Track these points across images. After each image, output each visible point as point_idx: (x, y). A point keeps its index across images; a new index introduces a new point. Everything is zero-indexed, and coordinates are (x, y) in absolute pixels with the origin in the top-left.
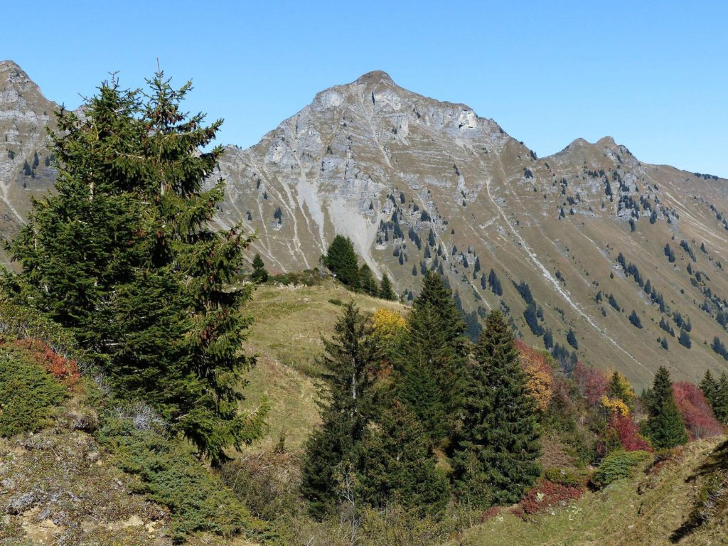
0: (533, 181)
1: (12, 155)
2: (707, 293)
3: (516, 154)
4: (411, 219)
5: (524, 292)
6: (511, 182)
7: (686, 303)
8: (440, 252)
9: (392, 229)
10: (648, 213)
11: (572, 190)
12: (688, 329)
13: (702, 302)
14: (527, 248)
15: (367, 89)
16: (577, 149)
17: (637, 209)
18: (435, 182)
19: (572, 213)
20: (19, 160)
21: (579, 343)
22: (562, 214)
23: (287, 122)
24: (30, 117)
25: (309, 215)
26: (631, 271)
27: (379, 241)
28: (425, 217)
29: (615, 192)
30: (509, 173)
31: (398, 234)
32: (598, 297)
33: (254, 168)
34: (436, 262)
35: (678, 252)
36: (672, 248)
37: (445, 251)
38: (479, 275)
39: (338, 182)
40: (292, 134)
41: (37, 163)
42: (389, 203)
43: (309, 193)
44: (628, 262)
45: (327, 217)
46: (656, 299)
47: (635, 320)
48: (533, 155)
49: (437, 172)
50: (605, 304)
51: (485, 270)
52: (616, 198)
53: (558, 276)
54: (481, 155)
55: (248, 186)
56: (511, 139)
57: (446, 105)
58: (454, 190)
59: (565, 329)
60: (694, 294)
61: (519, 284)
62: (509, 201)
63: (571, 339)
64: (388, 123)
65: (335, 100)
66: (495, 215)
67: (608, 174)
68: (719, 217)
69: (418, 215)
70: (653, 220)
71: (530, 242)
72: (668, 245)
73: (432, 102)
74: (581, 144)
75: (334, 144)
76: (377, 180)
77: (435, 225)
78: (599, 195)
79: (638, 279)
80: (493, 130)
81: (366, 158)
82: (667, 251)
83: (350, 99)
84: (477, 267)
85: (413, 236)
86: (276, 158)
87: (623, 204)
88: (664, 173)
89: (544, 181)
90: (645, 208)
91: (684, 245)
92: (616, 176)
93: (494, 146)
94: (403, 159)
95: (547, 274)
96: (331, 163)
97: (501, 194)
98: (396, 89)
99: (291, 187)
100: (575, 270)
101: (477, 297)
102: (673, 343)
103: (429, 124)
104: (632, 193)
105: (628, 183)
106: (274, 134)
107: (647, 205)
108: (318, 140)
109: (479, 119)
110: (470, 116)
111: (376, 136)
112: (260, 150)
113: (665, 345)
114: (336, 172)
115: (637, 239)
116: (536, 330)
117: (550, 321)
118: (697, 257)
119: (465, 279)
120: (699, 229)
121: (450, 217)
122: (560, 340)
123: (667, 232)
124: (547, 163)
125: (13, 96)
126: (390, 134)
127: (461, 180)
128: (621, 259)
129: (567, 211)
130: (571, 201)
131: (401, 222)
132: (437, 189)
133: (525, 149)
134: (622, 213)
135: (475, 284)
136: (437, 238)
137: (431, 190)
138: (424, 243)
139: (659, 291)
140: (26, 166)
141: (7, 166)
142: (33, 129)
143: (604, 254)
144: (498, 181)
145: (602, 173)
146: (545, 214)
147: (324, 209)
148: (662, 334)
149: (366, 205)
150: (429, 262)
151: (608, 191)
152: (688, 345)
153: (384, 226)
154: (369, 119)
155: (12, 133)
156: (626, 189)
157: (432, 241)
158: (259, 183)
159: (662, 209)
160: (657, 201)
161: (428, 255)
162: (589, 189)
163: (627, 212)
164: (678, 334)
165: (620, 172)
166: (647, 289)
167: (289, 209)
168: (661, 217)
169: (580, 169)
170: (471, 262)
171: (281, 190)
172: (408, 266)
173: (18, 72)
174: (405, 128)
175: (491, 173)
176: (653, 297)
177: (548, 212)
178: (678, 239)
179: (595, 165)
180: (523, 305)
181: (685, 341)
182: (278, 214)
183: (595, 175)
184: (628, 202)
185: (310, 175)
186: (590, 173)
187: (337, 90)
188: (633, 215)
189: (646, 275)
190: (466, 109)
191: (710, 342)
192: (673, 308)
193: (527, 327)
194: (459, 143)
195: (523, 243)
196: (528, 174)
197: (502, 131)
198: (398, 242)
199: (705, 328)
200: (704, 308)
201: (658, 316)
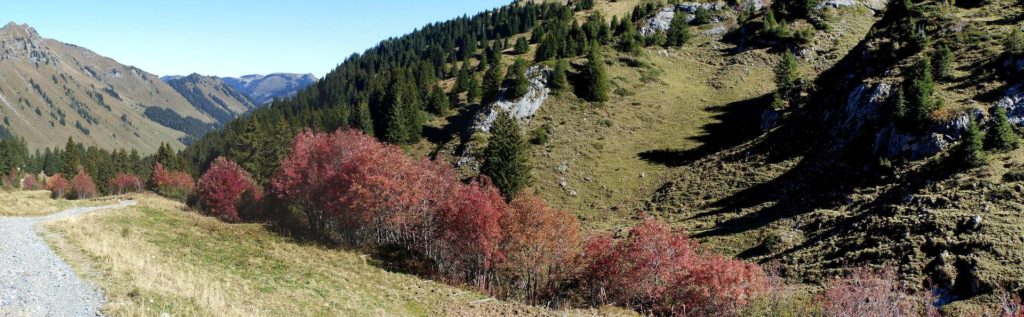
2: (73, 99)
7: (63, 104)
10: (45, 60)
11: (7, 46)
12: (64, 116)
13: (70, 104)
16: (11, 27)
17: (40, 57)
19: (7, 58)
21: (11, 123)
26: (37, 87)
29: (29, 49)
32: (20, 100)
35: (59, 79)
36: (56, 77)
44: (35, 82)
46: (49, 101)
47: (38, 112)
50: (24, 103)
52: (29, 52)
59: (3, 115)
60: (67, 100)
63: (6, 121)
67: (26, 40)
68: (77, 63)
70: (47, 63)
72: (54, 75)
74: (12, 25)
78: (21, 50)
79: (40, 91)
82: (54, 78)
87: (33, 55)
88: (51, 42)
90: (43, 57)
91: (62, 75)
92: (29, 41)
100: (9, 86)
102: (57, 123)
104: (37, 49)
105: (35, 45)
107: (44, 55)
113: (53, 124)
115: (39, 72)
118: (68, 81)
120: (68, 68)
123: (53, 69)
128: (31, 81)
129: (5, 57)
130: (7, 52)
134: (32, 59)
139: (50, 97)
143: (22, 78)
145: (23, 39)
148: (51, 119)
151: (25, 48)
152: (64, 124)
156: (34, 47)
159: (51, 58)
160: (49, 54)
162: (16, 47)
163: (35, 59)
164: (59, 119)
165: (31, 39)
166: (44, 97)
168: (51, 62)
169: (12, 36)
176: (47, 100)
178: (59, 73)
179: (19, 35)
181: (63, 122)
183: (19, 40)
184: (35, 54)
186: (17, 39)
188: (37, 60)
189: (44, 90)
191: (75, 123)
192: (57, 106)
199: (72, 116)
200: (72, 106)
201: (50, 110)
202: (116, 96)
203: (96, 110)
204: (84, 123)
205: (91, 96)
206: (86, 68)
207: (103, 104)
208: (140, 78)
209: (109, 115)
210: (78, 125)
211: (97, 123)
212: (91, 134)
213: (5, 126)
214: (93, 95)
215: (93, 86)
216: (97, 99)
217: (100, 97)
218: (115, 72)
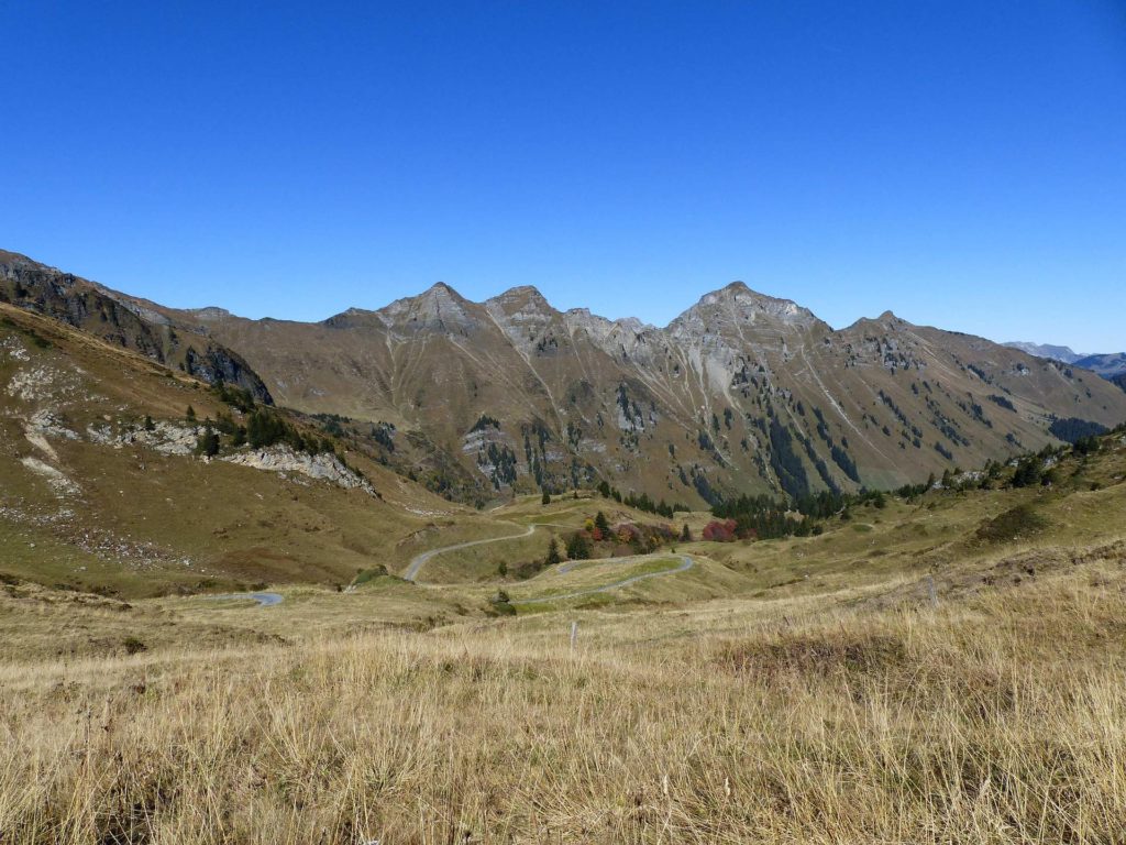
0: (830, 346)
1: (532, 339)
2: (937, 413)
3: (820, 328)
4: (753, 370)
5: (818, 413)
7: (922, 420)
8: (769, 390)
9: (741, 377)
10: (903, 364)
11: (854, 350)
12: (920, 436)
13: (930, 419)
14: (823, 387)
15: (732, 292)
16: (862, 324)
17: (897, 361)
18: (768, 348)
19: (853, 365)
20: (536, 342)
21: (849, 445)
22: (847, 366)
23: (684, 313)
24: (542, 317)
25: (694, 368)
26: (887, 400)
27: (734, 384)
28: (761, 369)
29: (883, 350)
30: (816, 341)
31: (745, 380)
32: (864, 417)
33: (665, 341)
34: (766, 396)
35: (921, 388)
36: (917, 385)
37: (773, 389)
38: (792, 404)
39: (713, 349)
40: (687, 320)
41: (545, 343)
42: (741, 361)
43: (695, 355)
44: (886, 394)
45: (705, 369)
46: (902, 417)
47: (886, 431)
48: (831, 329)
49: (770, 342)
50: (869, 421)
51: (795, 401)
52: (884, 354)
53: (840, 404)
54: (799, 330)
55: (660, 352)
56: (818, 320)
57: (779, 300)
58: (780, 353)
59: (841, 435)
60: (929, 415)
61: (815, 409)
62: (814, 358)
63: (844, 442)
64: (743, 313)
65: (712, 300)
66: (805, 367)
67: (880, 339)
68: (957, 362)
69: (757, 368)
70: (906, 368)
71: (825, 384)
72: (914, 384)
73: (770, 299)
74: (864, 321)
75: (711, 327)
76: (735, 347)
77: (767, 374)
78: (873, 352)
79: (891, 405)
80: (807, 315)
81: (729, 335)
82: (914, 387)
83: (721, 299)
84: (791, 399)
85: (753, 381)
86: (677, 335)
87: (888, 358)
88: (928, 332)
89: (837, 346)
90: (902, 360)
91: (925, 383)
92: (885, 341)
93: (808, 325)
94: (751, 334)
95: (834, 403)
96: (708, 337)
97: (809, 354)
98: (749, 292)
99: (685, 351)
100: (851, 400)
101: (790, 417)
102: (909, 445)
103: (768, 312)
104: (894, 351)
105: (893, 345)
106: (676, 321)
107: (903, 358)
108: (702, 324)
109: (799, 308)
110: (793, 307)
111: (736, 321)
112: (669, 330)
113: (903, 446)
114: (710, 343)
115: (895, 380)
116: (824, 437)
117: (833, 432)
118: (933, 390)
119: (783, 406)
120: (940, 371)
121: (777, 369)
122: (837, 443)
123: (920, 376)
124: (840, 334)
125: (533, 306)
126: (743, 320)
127: (785, 346)
128: (881, 394)
129: (850, 364)
130: (853, 358)
131: (747, 373)
132: (770, 353)
134: (887, 363)
135: (789, 410)
136: (769, 381)
137: (767, 354)
138: (760, 384)
139: (904, 411)
140: (539, 345)
141: (530, 345)
142: (543, 324)
143: (871, 390)
144: (808, 346)
145: (876, 339)
146: (836, 366)
147: (703, 365)
148: (902, 439)
149: (728, 362)
150: (762, 395)
151: (879, 350)
152: (919, 447)
153: (736, 375)
154: (732, 310)
155: (533, 327)
156: (891, 349)
157: (765, 383)
158: (666, 350)
159: (914, 360)
160: (910, 355)
161: (761, 392)
162: (867, 349)
163: (890, 363)
164: (912, 439)
165: (888, 338)
166: (896, 411)
167: (683, 364)
168: (912, 366)
169: (862, 337)
170: (787, 396)
171: (680, 353)
172: (749, 399)
173: (536, 292)
174: (753, 316)
175: (805, 341)
176: (900, 416)
177: (838, 365)
178: (922, 380)
179: (871, 334)
180: (816, 421)
181: (917, 444)
182: (677, 368)
183: (871, 340)
184: (890, 357)
185: (696, 344)
186: (868, 339)
187: (714, 294)
188: (894, 365)
189: (896, 403)
190: (791, 302)
191: (934, 444)
192: (913, 423)
193: (818, 435)
194: (786, 323)
195: (821, 383)
196: (827, 342)
197: (812, 315)
198: (745, 385)
199: (932, 435)
200: (934, 423)
201: (901, 428)
202: (1008, 405)
203: (969, 427)
204: (947, 445)
205: (964, 409)
206: (970, 367)
207: (981, 419)
208: (1061, 376)
209: (989, 433)
210: (938, 448)
211: (966, 444)
212: (955, 458)
213: (843, 448)
214: (968, 408)
215: (970, 395)
216: (972, 412)
217: (978, 410)
218: (1020, 368)
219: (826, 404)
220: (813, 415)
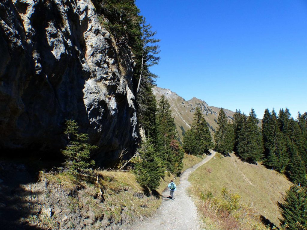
0: (184, 105)
3: (180, 99)
5: (182, 128)
6: (179, 105)
10: (210, 112)
17: (208, 111)
19: (193, 111)
22: (191, 112)
26: (207, 124)
29: (202, 108)
30: (179, 103)
36: (216, 119)
48: (184, 99)
52: (203, 109)
54: (172, 100)
56: (179, 96)
57: (165, 89)
61: (180, 126)
62: (178, 109)
66: (175, 112)
70: (211, 113)
71: (183, 118)
72: (215, 119)
73: (161, 89)
74: (195, 98)
80: (175, 94)
82: (215, 120)
87: (205, 110)
89: (187, 105)
90: (209, 111)
93: (175, 97)
95: (187, 124)
97: (177, 107)
103: (160, 93)
104: (206, 108)
105: (205, 106)
107: (210, 110)
109: (172, 92)
110: (170, 91)
115: (208, 118)
124: (187, 102)
129: (192, 111)
130: (193, 109)
133: (182, 98)
134: (204, 112)
144: (176, 105)
145: (200, 104)
146: (187, 112)
159: (213, 111)
163: (206, 112)
165: (203, 104)
168: (213, 113)
169: (195, 103)
175: (175, 103)
176: (212, 129)
177: (188, 111)
179: (198, 102)
180: (181, 131)
186: (197, 104)
188: (207, 112)
189: (210, 125)
194: (167, 97)
195: (182, 118)
196: (183, 103)
197: (177, 95)
219: (185, 125)
220: (180, 129)
